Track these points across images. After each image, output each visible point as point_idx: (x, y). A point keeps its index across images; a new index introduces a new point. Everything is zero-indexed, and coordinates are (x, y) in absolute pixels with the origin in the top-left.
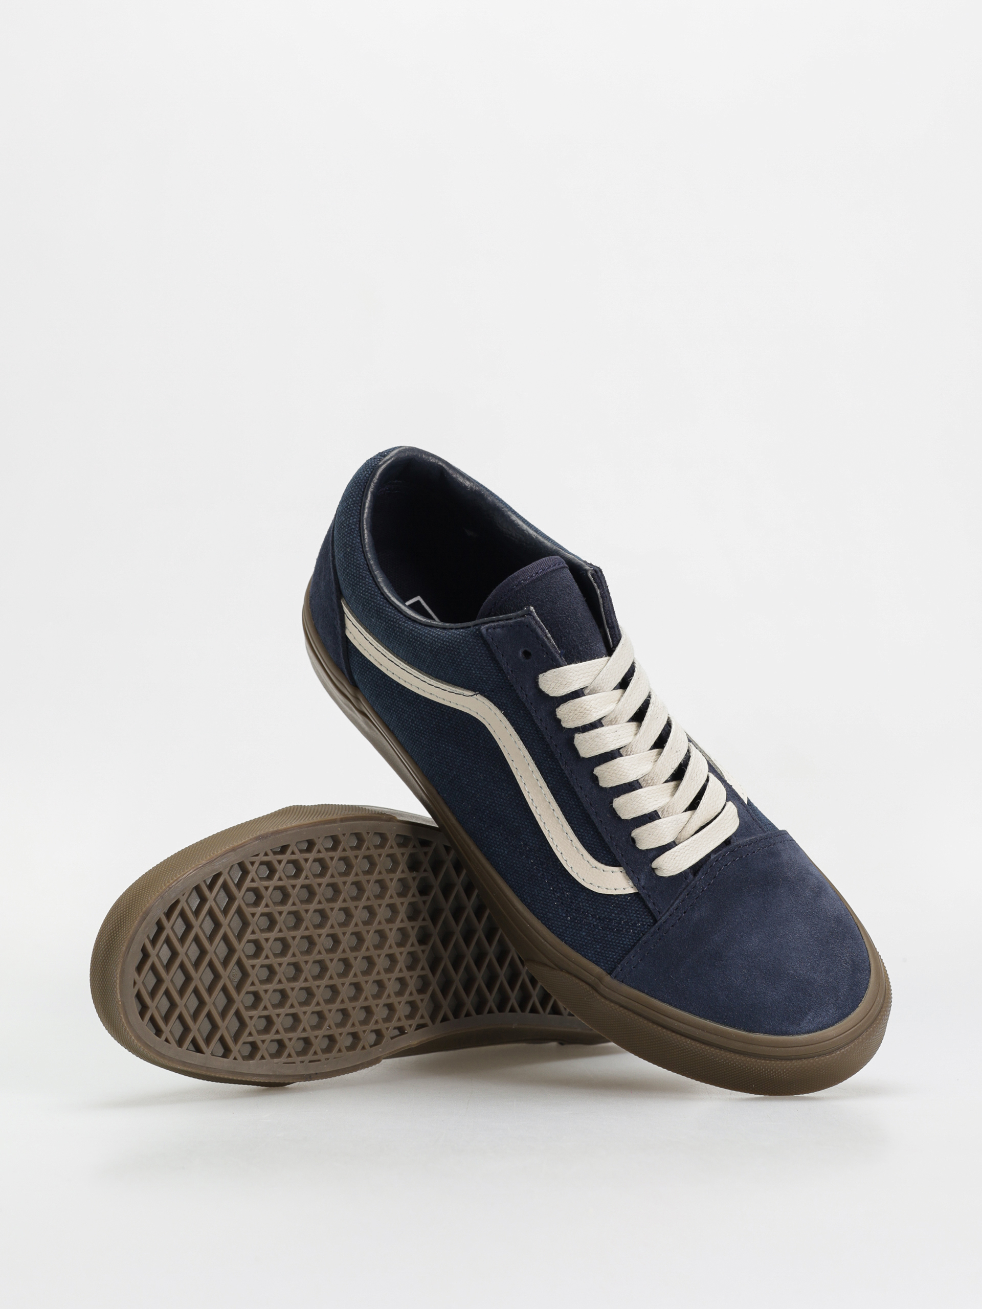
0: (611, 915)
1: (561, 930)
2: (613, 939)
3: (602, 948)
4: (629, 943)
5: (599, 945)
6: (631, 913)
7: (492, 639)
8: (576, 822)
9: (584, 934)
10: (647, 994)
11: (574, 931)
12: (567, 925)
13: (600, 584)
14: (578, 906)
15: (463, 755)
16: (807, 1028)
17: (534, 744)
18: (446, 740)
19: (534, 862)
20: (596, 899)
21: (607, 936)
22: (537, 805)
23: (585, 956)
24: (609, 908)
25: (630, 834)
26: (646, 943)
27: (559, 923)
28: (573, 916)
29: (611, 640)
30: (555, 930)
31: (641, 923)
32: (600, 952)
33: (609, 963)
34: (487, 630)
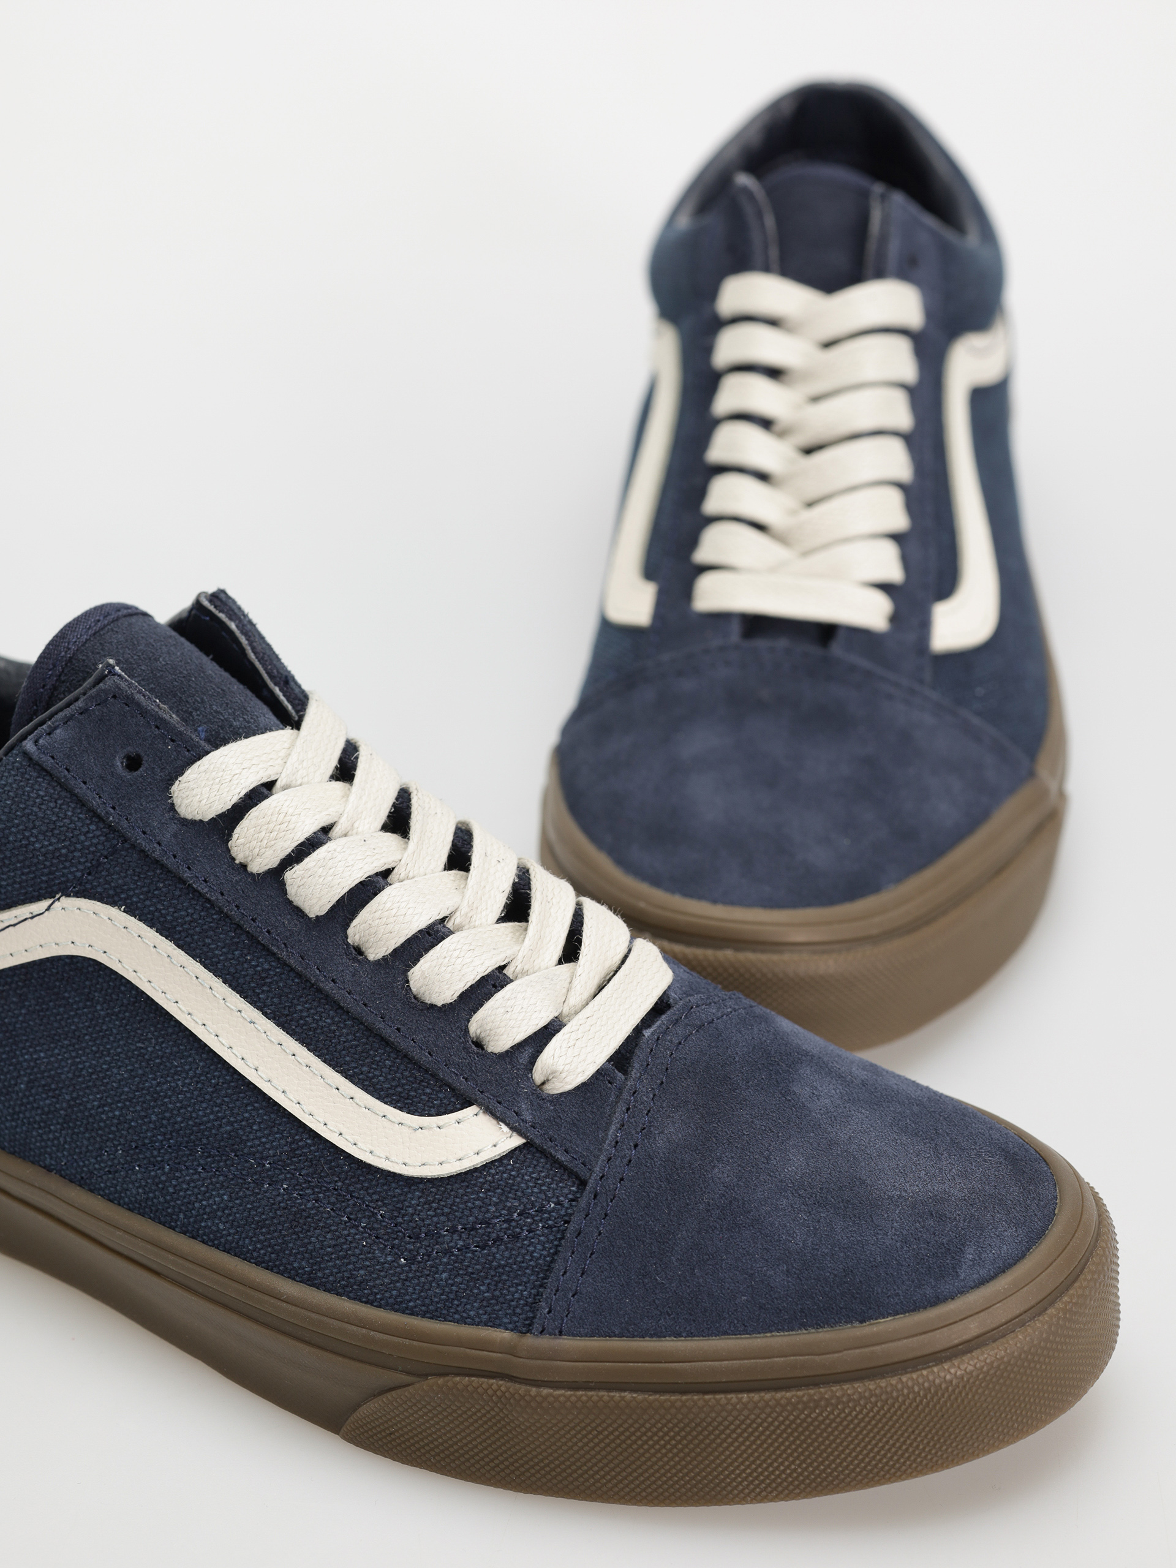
0: (488, 1211)
1: (394, 1292)
2: (509, 1258)
3: (493, 1287)
4: (545, 1253)
5: (483, 1284)
6: (528, 1188)
7: (53, 757)
8: (348, 1059)
9: (444, 1275)
10: (621, 1335)
11: (423, 1280)
12: (403, 1276)
13: (231, 612)
14: (412, 1224)
15: (74, 1054)
16: (975, 1276)
17: (208, 941)
18: (28, 1044)
19: (289, 1185)
20: (444, 1192)
21: (495, 1258)
22: (257, 1064)
23: (462, 1321)
24: (478, 1199)
25: (467, 1031)
26: (579, 1234)
27: (386, 1280)
28: (410, 1251)
29: (290, 707)
30: (381, 1299)
31: (554, 1200)
32: (493, 1297)
33: (518, 1311)
34: (36, 742)
